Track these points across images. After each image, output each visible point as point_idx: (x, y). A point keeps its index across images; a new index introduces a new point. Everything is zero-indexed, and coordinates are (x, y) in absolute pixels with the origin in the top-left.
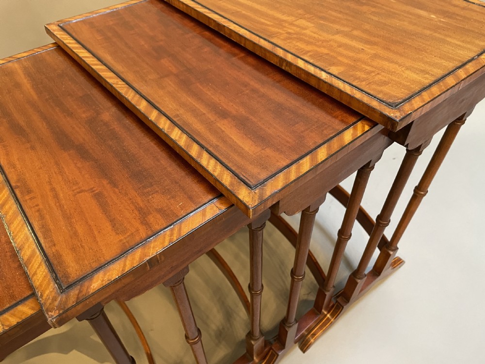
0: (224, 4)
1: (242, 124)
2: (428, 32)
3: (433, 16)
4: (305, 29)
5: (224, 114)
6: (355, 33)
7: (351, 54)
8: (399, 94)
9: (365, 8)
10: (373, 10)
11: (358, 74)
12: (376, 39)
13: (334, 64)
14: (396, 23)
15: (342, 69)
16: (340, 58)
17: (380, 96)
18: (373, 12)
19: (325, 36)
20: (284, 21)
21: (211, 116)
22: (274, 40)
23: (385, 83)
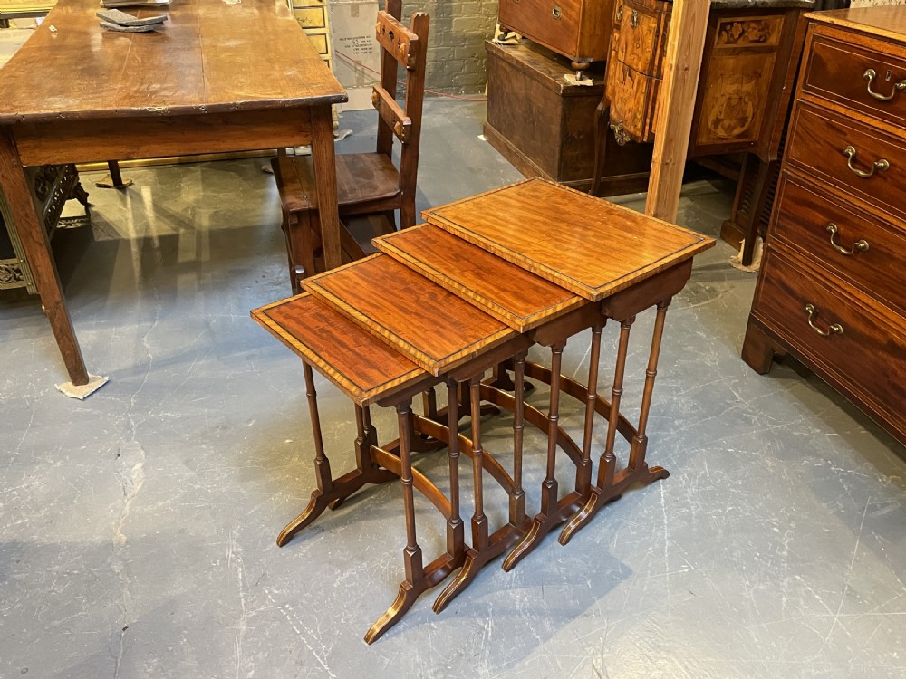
2: (628, 248)
8: (598, 283)
9: (589, 233)
11: (577, 273)
12: (592, 254)
13: (562, 268)
14: (608, 242)
16: (567, 265)
17: (588, 284)
19: (559, 251)
22: (525, 255)
23: (593, 278)
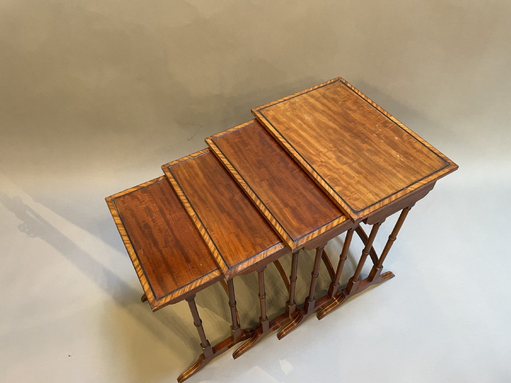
0: (293, 135)
1: (294, 211)
2: (390, 168)
3: (398, 156)
4: (331, 159)
5: (286, 205)
7: (348, 180)
8: (360, 206)
10: (369, 147)
11: (347, 192)
12: (362, 170)
13: (337, 185)
15: (341, 188)
16: (342, 182)
17: (352, 207)
18: (368, 149)
20: (321, 152)
21: (281, 205)
22: (314, 166)
23: (357, 199)
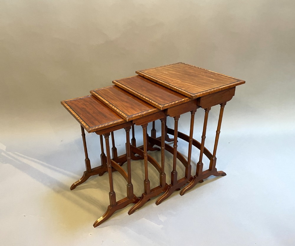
0: (158, 77)
2: (210, 83)
3: (214, 80)
4: (178, 82)
6: (191, 83)
7: (188, 86)
11: (188, 90)
12: (195, 84)
14: (203, 81)
15: (184, 88)
17: (191, 93)
18: (198, 79)
19: (183, 83)
21: (154, 96)
